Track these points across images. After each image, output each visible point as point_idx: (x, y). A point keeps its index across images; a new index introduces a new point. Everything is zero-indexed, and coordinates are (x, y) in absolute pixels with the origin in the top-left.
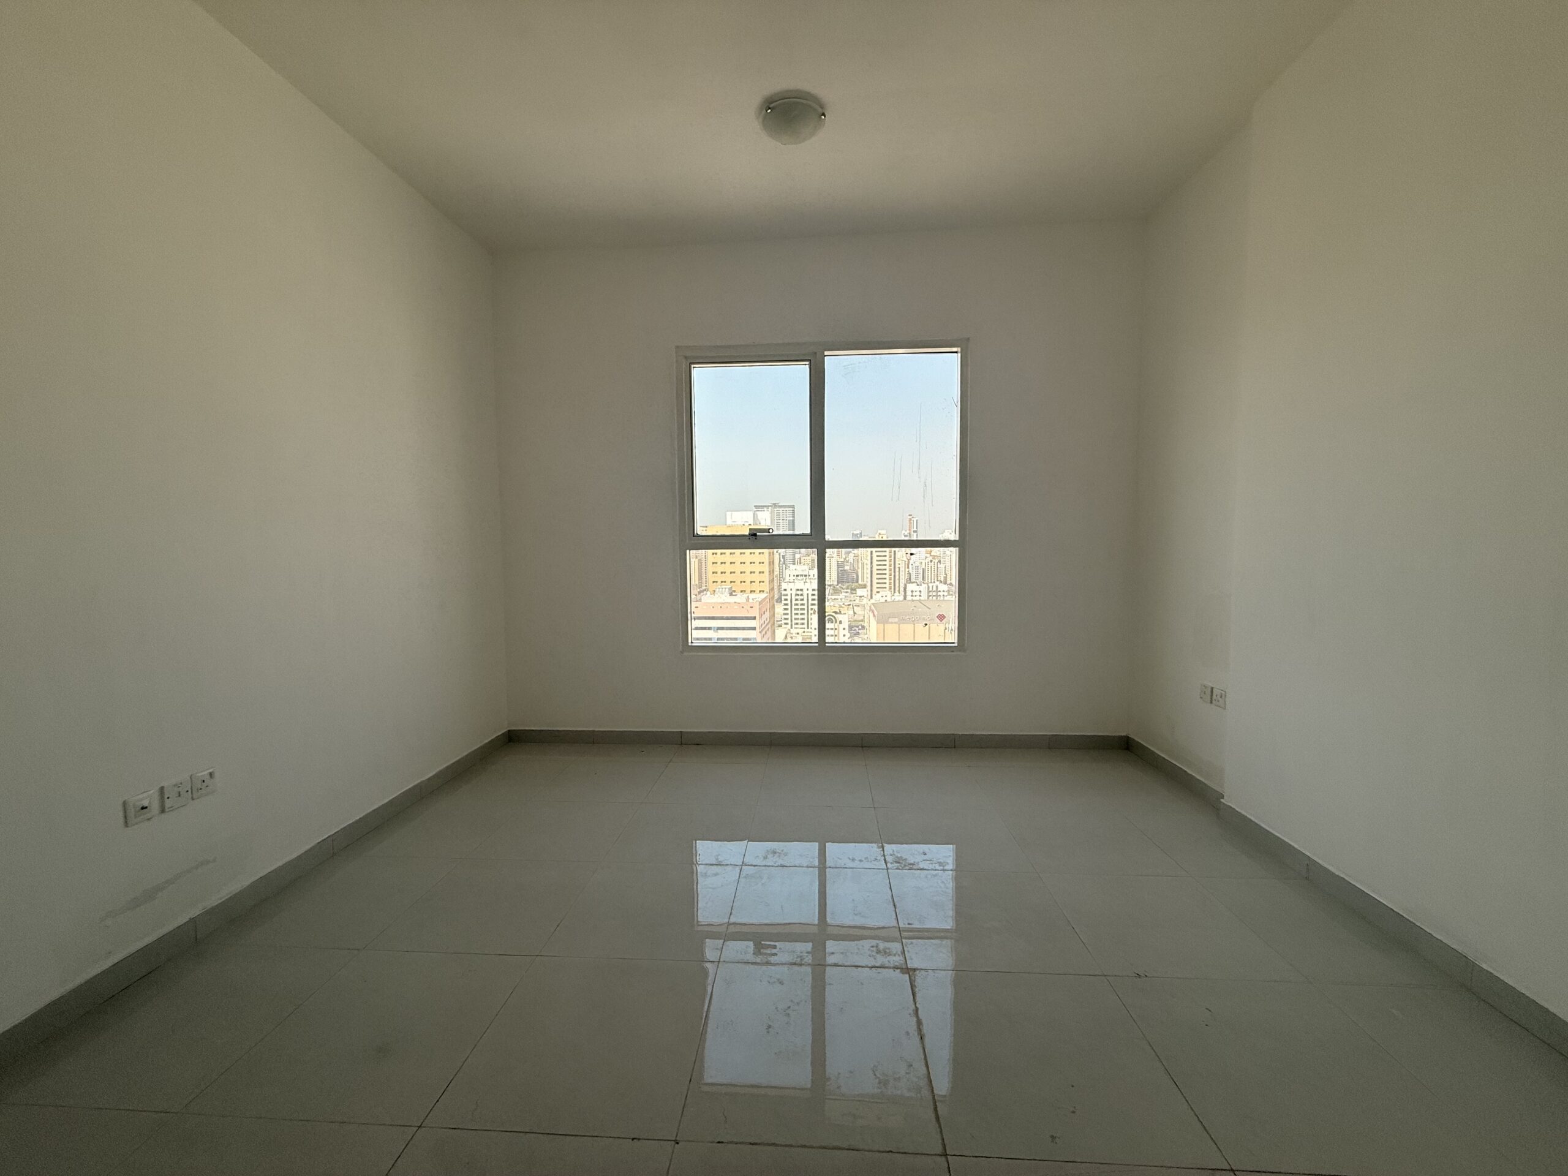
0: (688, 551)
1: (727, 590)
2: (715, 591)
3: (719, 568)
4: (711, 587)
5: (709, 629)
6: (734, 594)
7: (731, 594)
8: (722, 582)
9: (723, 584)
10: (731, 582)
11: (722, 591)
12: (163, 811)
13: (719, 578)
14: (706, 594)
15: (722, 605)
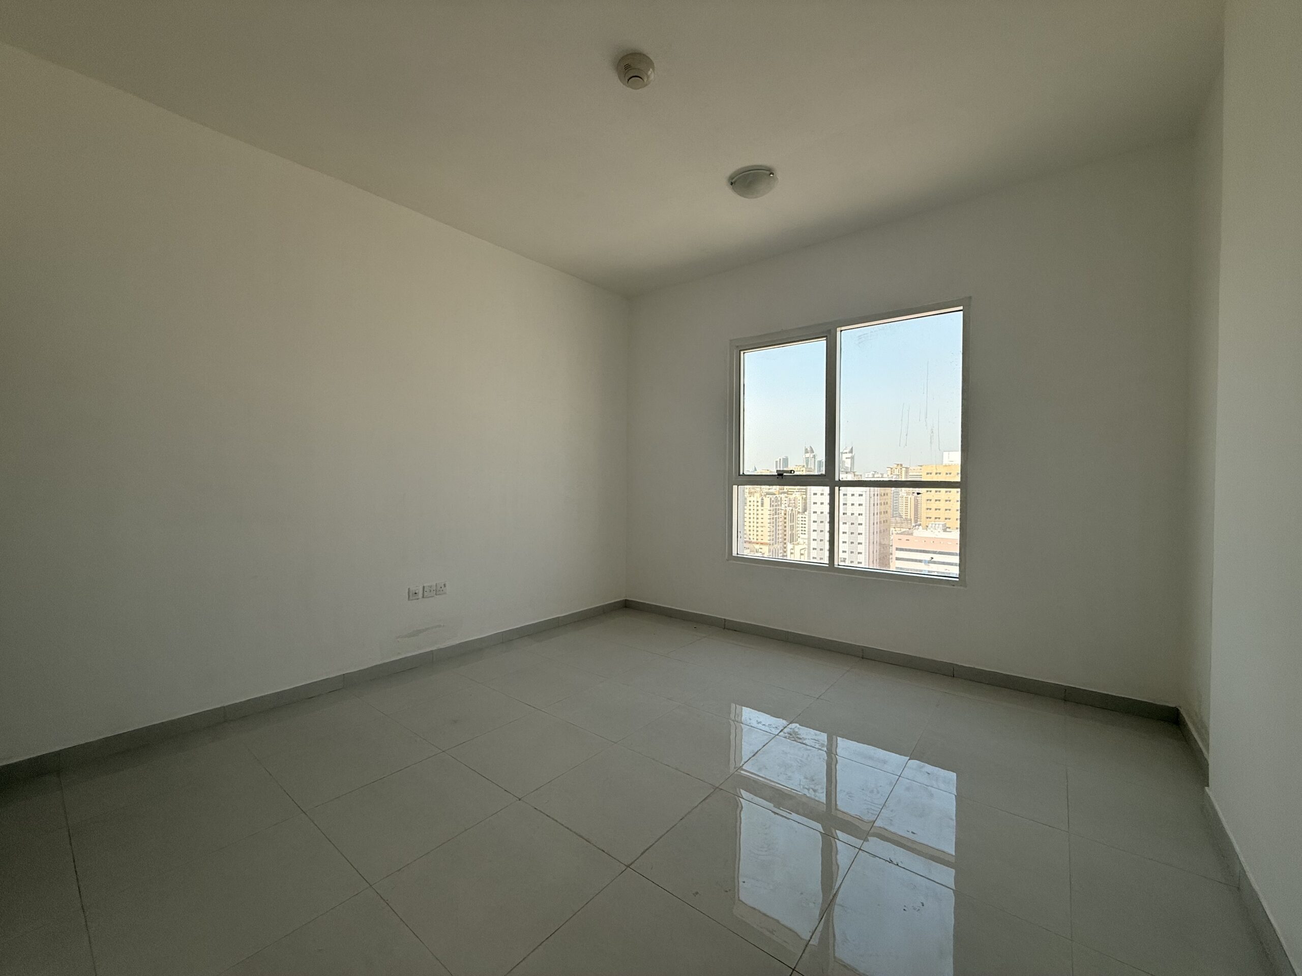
0: (735, 487)
1: (941, 526)
2: (927, 526)
3: (934, 505)
4: (923, 521)
5: (920, 561)
6: (948, 530)
7: (945, 530)
8: (936, 518)
9: (938, 519)
10: (946, 519)
11: (935, 527)
12: (423, 597)
13: (933, 514)
14: (918, 529)
15: (934, 540)
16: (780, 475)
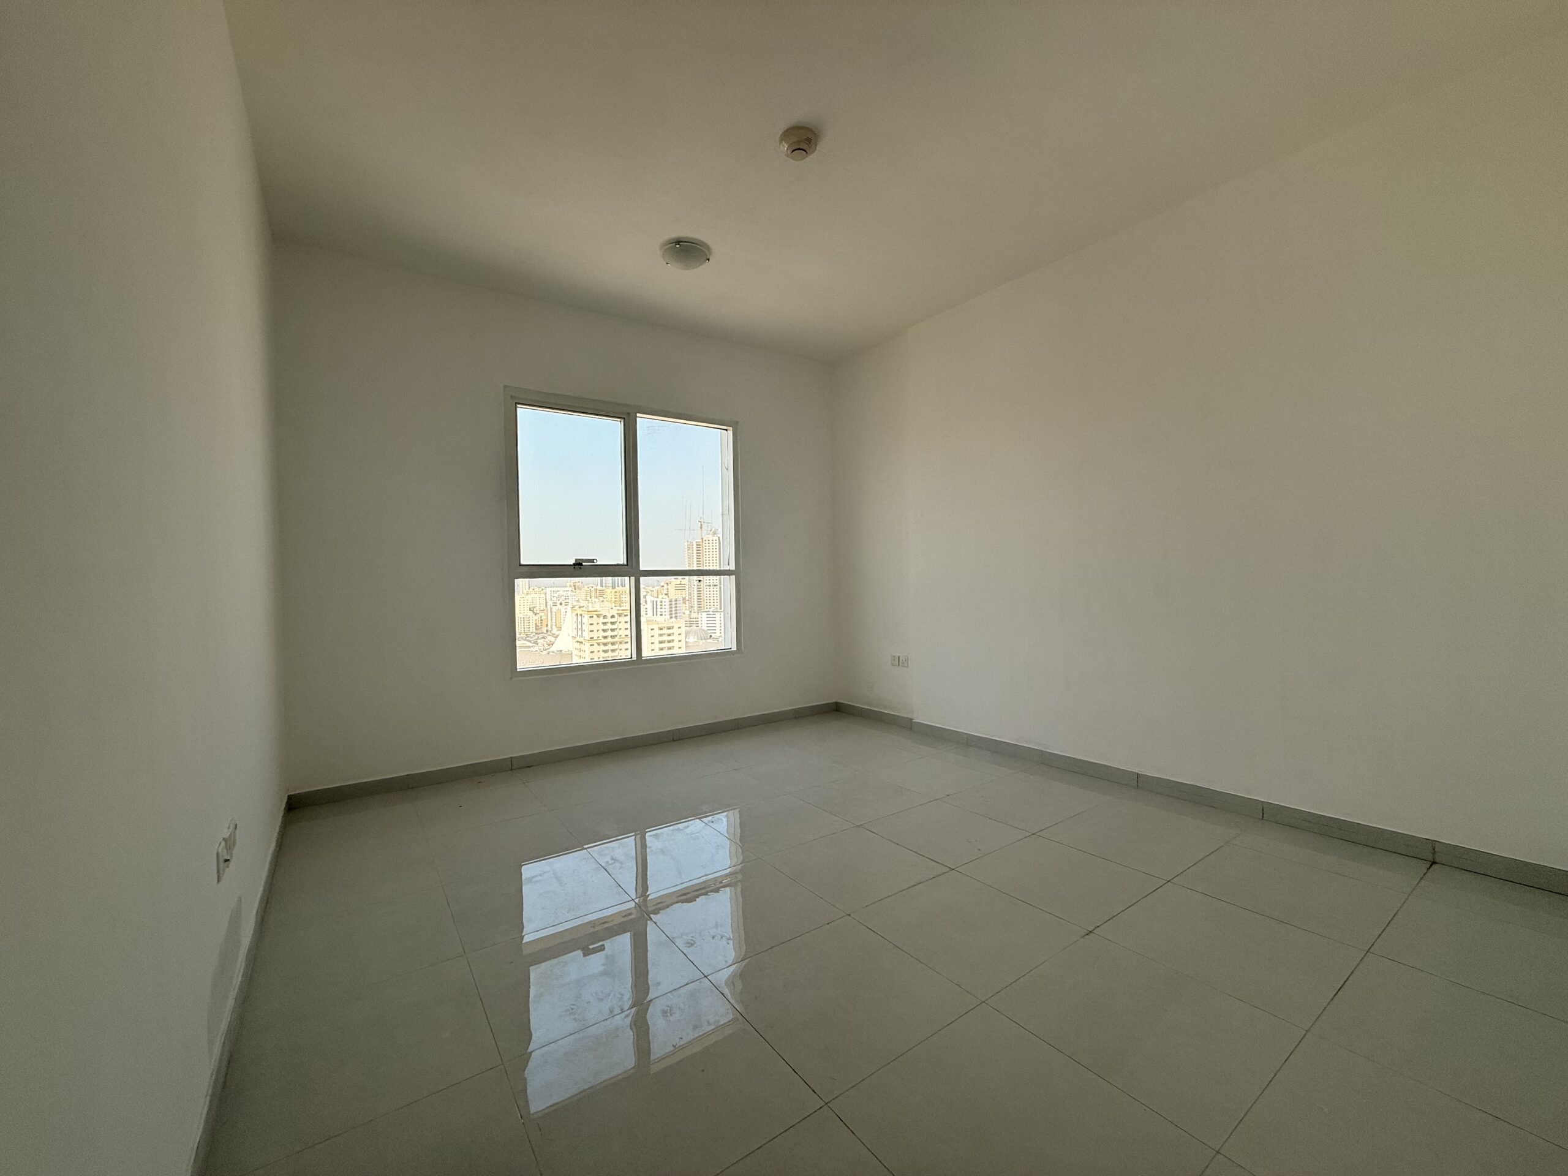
0: (516, 580)
16: (578, 564)
